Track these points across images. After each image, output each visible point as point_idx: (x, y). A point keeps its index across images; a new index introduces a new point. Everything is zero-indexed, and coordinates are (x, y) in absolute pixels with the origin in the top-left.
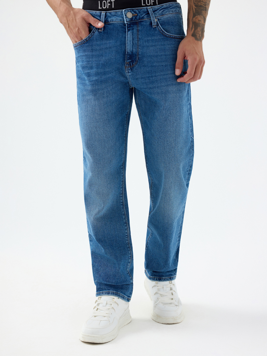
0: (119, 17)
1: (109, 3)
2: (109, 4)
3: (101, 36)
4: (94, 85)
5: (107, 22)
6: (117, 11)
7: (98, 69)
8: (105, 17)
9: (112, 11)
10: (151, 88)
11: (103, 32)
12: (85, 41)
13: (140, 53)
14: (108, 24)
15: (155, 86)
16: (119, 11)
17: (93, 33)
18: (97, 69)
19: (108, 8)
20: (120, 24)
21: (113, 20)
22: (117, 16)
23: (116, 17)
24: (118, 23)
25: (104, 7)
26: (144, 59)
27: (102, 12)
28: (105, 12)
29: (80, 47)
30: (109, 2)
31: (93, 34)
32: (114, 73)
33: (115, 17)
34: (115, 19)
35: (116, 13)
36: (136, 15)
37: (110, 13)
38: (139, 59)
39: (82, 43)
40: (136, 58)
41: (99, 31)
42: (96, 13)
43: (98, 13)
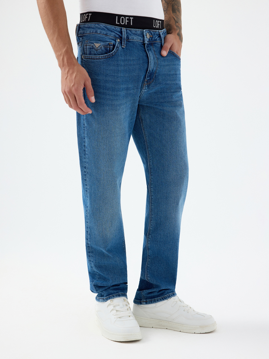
1: (128, 19)
3: (124, 52)
5: (128, 39)
6: (137, 30)
8: (126, 34)
9: (132, 29)
10: (162, 102)
11: (126, 49)
12: (111, 55)
13: (157, 72)
14: (128, 41)
15: (165, 101)
16: (139, 30)
17: (117, 48)
19: (126, 24)
20: (139, 43)
21: (133, 38)
23: (136, 36)
24: (137, 42)
25: (123, 22)
26: (160, 77)
27: (122, 28)
28: (126, 28)
31: (118, 50)
32: (135, 90)
36: (152, 36)
37: (130, 31)
38: (155, 77)
39: (107, 57)
40: (153, 76)
41: (122, 47)
42: (115, 28)
43: (117, 29)
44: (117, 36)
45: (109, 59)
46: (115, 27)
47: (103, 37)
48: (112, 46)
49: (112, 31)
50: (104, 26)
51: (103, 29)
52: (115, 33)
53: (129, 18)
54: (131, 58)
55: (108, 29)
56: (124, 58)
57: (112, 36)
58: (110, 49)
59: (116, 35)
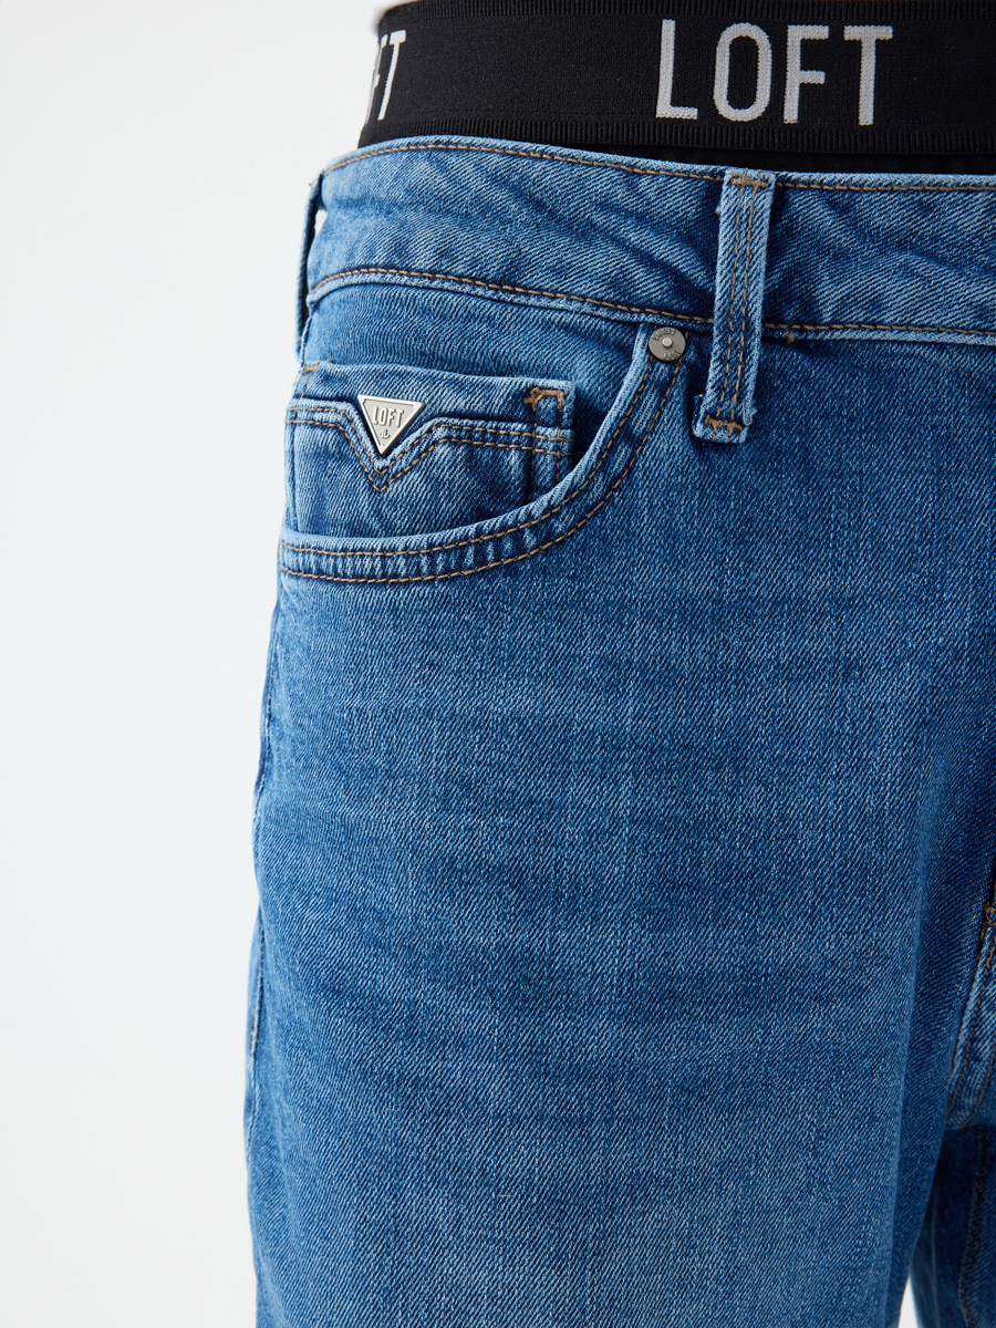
0: (956, 266)
1: (814, 55)
2: (806, 65)
3: (724, 498)
4: (595, 1130)
5: (790, 314)
6: (938, 189)
7: (669, 925)
8: (775, 250)
9: (872, 177)
11: (745, 455)
12: (529, 539)
14: (801, 346)
16: (968, 190)
17: (623, 452)
18: (658, 928)
19: (791, 114)
20: (970, 362)
21: (876, 304)
22: (931, 256)
23: (920, 265)
24: (941, 346)
25: (742, 93)
27: (730, 172)
28: (771, 176)
29: (445, 603)
30: (807, 45)
31: (629, 468)
33: (908, 272)
34: (912, 286)
35: (925, 209)
37: (840, 202)
39: (480, 558)
41: (698, 431)
42: (632, 187)
43: (661, 192)
44: (648, 285)
45: (502, 582)
46: (631, 175)
47: (470, 317)
48: (557, 423)
49: (585, 232)
50: (496, 179)
51: (486, 209)
52: (620, 243)
53: (836, 32)
54: (817, 583)
55: (539, 206)
56: (712, 587)
57: (581, 289)
58: (529, 460)
59: (640, 273)
